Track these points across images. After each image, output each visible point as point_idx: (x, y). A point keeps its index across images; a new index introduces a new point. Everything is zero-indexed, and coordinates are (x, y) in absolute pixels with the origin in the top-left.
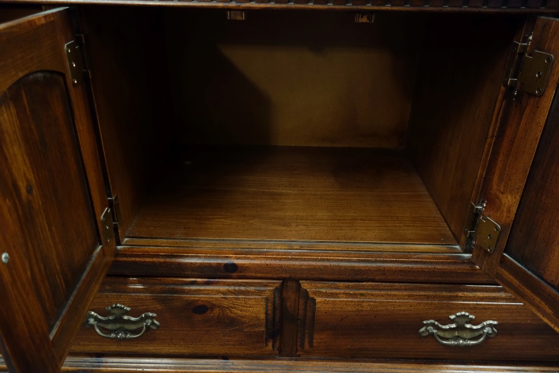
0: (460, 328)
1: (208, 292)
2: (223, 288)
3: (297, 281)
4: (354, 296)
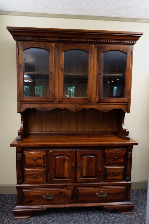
0: (102, 194)
1: (63, 190)
2: (65, 189)
3: (76, 187)
4: (85, 189)
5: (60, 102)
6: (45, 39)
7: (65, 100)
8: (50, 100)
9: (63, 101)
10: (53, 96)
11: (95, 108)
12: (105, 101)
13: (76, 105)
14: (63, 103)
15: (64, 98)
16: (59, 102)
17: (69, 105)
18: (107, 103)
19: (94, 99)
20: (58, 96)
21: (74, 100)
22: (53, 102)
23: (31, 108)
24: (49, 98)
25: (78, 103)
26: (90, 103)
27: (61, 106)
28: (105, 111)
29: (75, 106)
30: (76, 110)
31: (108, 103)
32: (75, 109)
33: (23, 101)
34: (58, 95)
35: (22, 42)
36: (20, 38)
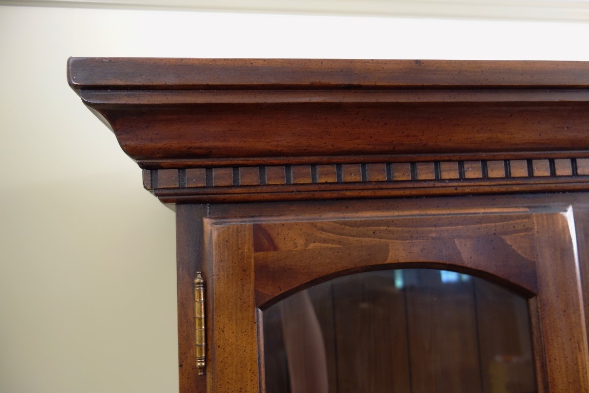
6: (496, 171)
35: (247, 223)
36: (222, 177)
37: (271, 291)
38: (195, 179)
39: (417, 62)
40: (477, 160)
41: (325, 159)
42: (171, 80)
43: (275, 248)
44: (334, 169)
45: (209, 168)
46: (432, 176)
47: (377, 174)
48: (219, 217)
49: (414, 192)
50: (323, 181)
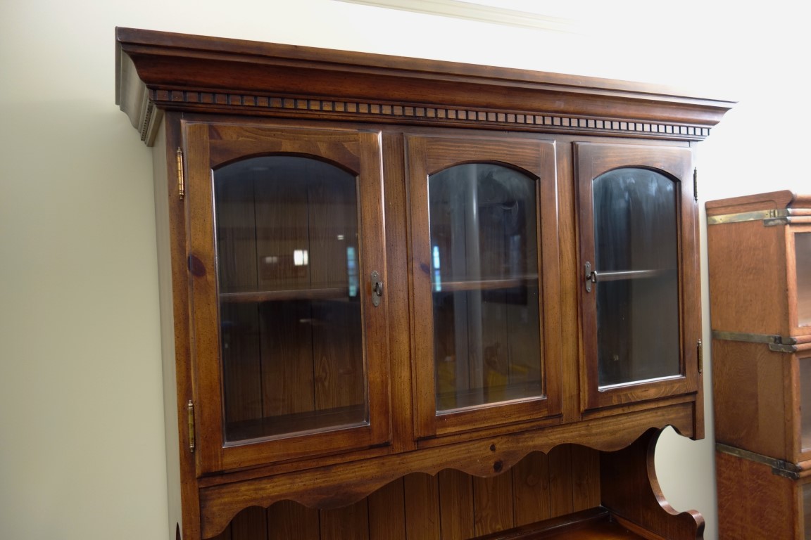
5: (423, 442)
6: (340, 108)
7: (445, 426)
8: (376, 441)
9: (439, 432)
10: (387, 412)
11: (578, 441)
12: (615, 402)
13: (495, 441)
14: (435, 442)
15: (442, 418)
16: (419, 440)
17: (463, 447)
18: (620, 411)
19: (571, 397)
20: (408, 412)
21: (485, 419)
22: (386, 445)
23: (266, 504)
24: (369, 430)
25: (504, 429)
26: (556, 421)
27: (427, 461)
28: (617, 449)
29: (493, 448)
30: (498, 466)
31: (627, 410)
32: (492, 463)
33: (221, 474)
34: (408, 406)
35: (206, 124)
36: (192, 97)
37: (219, 160)
38: (177, 97)
39: (296, 46)
40: (330, 101)
41: (248, 92)
42: (170, 44)
43: (221, 138)
44: (253, 98)
45: (185, 92)
46: (305, 107)
47: (276, 103)
48: (190, 119)
49: (297, 116)
50: (247, 104)
